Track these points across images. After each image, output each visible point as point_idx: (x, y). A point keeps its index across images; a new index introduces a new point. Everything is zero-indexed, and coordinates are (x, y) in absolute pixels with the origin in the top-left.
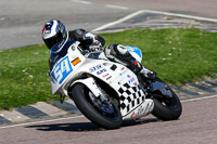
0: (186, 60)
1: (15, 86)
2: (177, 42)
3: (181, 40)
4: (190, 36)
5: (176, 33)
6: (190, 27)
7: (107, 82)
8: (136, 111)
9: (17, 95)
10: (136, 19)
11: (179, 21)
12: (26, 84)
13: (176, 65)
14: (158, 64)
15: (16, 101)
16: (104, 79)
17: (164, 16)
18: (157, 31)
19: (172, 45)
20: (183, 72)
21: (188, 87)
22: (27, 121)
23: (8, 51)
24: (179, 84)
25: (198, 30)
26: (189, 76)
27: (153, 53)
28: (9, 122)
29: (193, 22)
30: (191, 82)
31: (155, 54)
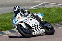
0: (57, 16)
1: (8, 24)
2: (54, 11)
3: (55, 11)
4: (58, 10)
5: (54, 9)
6: (58, 7)
7: (28, 24)
8: (38, 32)
9: (8, 26)
10: (42, 5)
11: (55, 5)
12: (11, 23)
13: (54, 18)
14: (49, 17)
15: (8, 28)
16: (28, 23)
17: (50, 4)
18: (48, 8)
19: (53, 12)
20: (56, 20)
21: (57, 24)
22: (11, 34)
23: (6, 14)
24: (55, 23)
25: (60, 8)
26: (57, 21)
27: (47, 14)
28: (6, 34)
29: (59, 6)
30: (58, 23)
31: (48, 15)
